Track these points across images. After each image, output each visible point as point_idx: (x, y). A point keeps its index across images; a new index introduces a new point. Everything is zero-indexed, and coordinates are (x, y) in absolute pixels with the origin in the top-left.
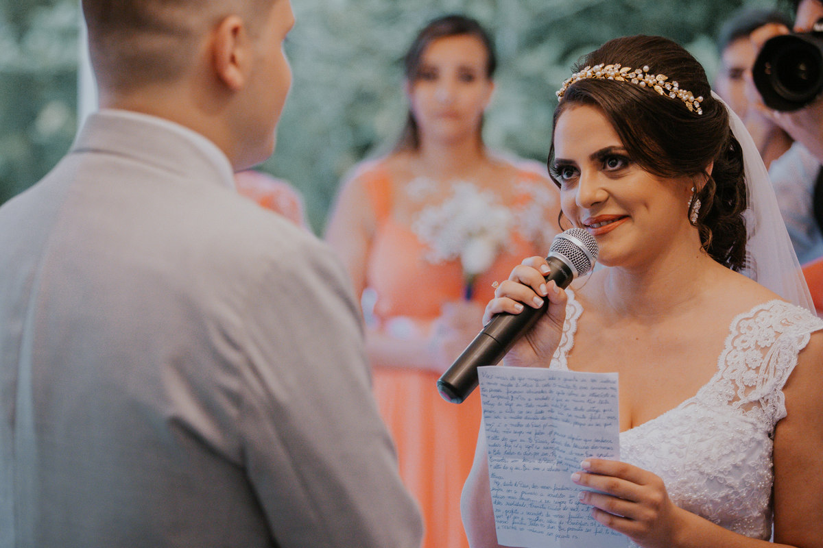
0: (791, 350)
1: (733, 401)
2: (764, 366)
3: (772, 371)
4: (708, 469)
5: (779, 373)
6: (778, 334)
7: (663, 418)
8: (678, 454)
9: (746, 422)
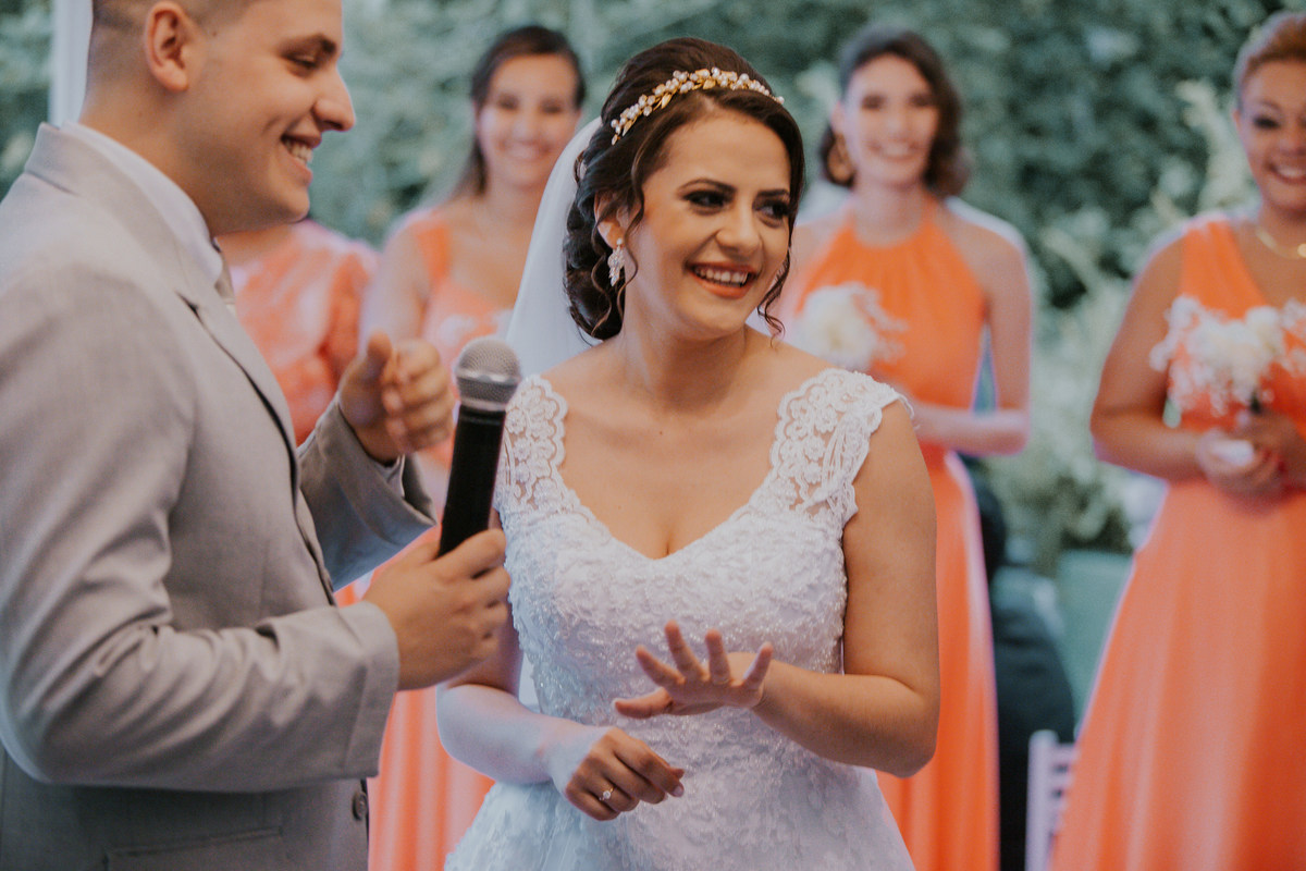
0: (861, 433)
1: (795, 504)
2: (828, 457)
3: (838, 461)
4: (779, 594)
5: (847, 463)
6: (840, 414)
7: (713, 536)
8: (741, 579)
9: (814, 529)
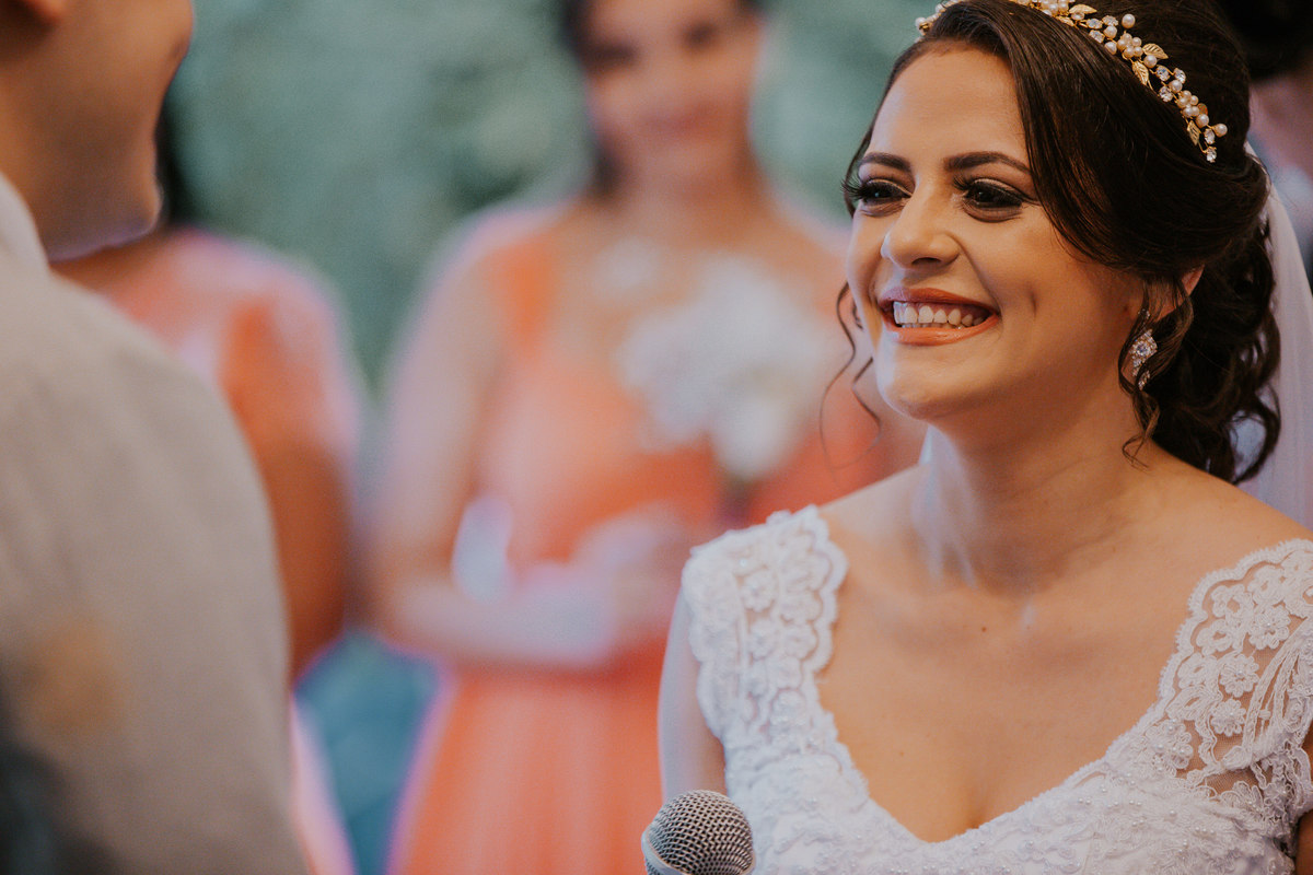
1: (1190, 768)
2: (1261, 692)
3: (1279, 702)
5: (1294, 707)
6: (1297, 620)
9: (1219, 816)
